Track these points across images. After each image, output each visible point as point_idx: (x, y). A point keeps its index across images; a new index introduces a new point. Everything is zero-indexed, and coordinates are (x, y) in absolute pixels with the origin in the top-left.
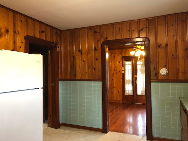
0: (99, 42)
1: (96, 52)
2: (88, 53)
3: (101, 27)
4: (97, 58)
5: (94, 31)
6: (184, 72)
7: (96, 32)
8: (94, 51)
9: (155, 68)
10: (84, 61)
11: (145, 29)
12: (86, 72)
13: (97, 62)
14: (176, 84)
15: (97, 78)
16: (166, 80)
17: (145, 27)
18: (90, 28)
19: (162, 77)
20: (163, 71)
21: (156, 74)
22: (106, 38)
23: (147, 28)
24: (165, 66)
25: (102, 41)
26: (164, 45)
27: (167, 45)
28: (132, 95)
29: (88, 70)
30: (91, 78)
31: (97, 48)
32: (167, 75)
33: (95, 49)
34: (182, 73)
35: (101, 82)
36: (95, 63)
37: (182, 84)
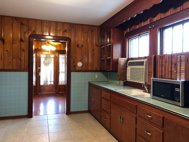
0: (26, 33)
1: (23, 43)
2: (13, 43)
3: (28, 20)
4: (23, 49)
5: (21, 22)
6: (91, 65)
7: (23, 24)
8: (20, 42)
9: (74, 62)
10: (7, 51)
11: (68, 31)
12: (10, 62)
13: (23, 53)
14: (87, 73)
15: (23, 69)
16: (81, 70)
17: (68, 29)
18: (16, 19)
19: (78, 68)
20: (80, 64)
21: (74, 66)
22: (34, 32)
23: (69, 30)
24: (81, 61)
25: (30, 34)
26: (80, 45)
27: (83, 46)
28: (35, 85)
29: (12, 60)
30: (15, 69)
31: (23, 39)
32: (82, 67)
33: (21, 40)
34: (91, 66)
35: (28, 72)
36: (21, 54)
37: (90, 73)
